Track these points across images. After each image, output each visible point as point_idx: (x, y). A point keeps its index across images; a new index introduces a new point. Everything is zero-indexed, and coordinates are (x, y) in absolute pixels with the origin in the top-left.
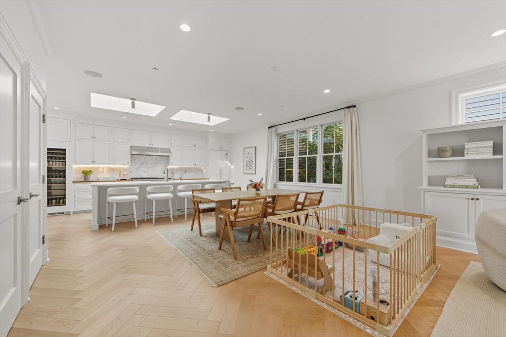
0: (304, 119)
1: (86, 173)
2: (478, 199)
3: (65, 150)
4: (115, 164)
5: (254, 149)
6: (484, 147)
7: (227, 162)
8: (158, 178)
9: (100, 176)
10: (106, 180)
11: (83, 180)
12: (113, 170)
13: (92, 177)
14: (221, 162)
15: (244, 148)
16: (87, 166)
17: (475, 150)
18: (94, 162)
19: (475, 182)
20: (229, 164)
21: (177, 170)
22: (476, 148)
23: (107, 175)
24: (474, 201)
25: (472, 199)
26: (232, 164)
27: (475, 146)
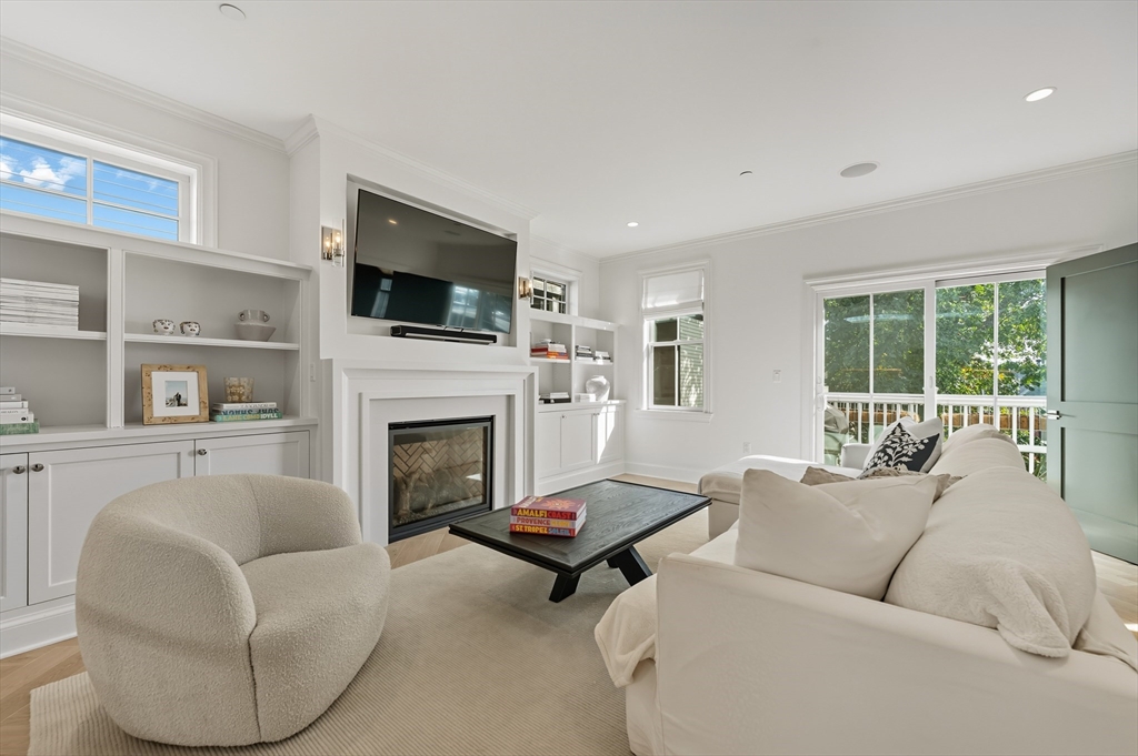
2: (38, 468)
6: (53, 302)
17: (23, 305)
19: (25, 413)
22: (28, 299)
24: (25, 474)
25: (18, 470)
27: (22, 293)
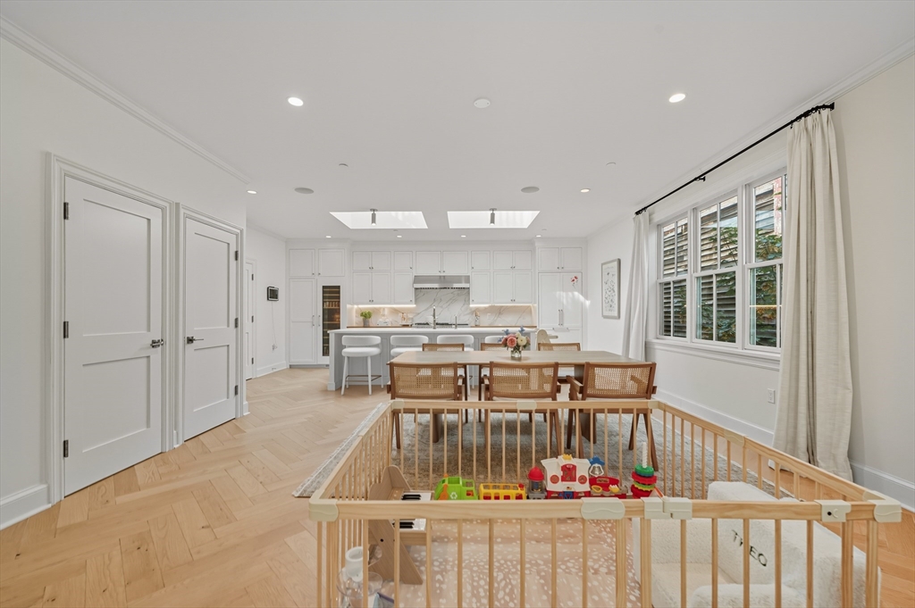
0: (702, 177)
1: (366, 316)
3: (339, 287)
4: (395, 303)
5: (616, 264)
7: (576, 293)
8: (447, 324)
9: (381, 320)
10: (385, 325)
11: (362, 325)
12: (395, 311)
13: (372, 321)
14: (564, 294)
15: (602, 264)
16: (366, 307)
18: (371, 301)
20: (582, 298)
21: (486, 311)
23: (389, 319)
26: (586, 298)
